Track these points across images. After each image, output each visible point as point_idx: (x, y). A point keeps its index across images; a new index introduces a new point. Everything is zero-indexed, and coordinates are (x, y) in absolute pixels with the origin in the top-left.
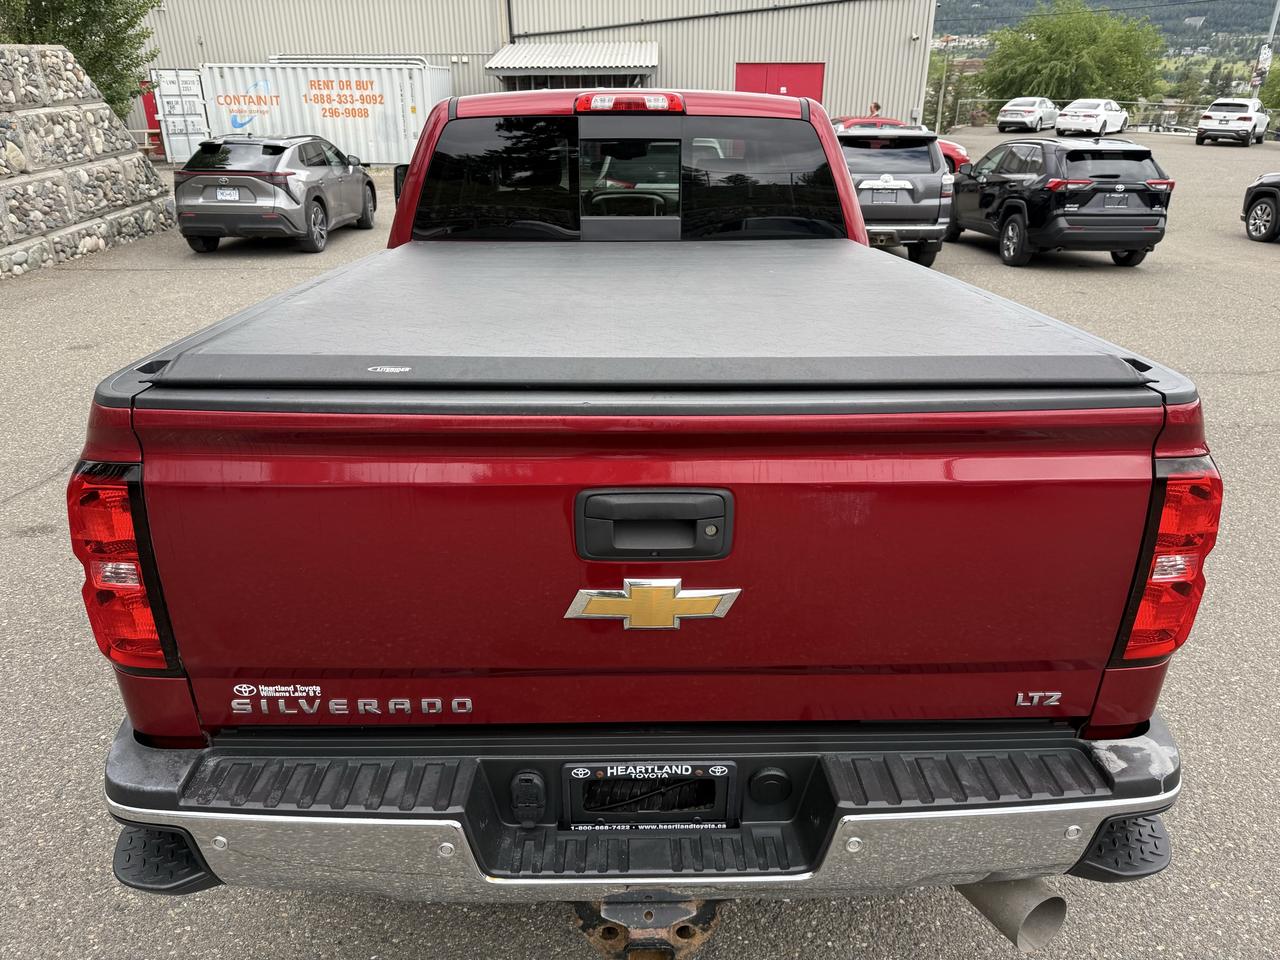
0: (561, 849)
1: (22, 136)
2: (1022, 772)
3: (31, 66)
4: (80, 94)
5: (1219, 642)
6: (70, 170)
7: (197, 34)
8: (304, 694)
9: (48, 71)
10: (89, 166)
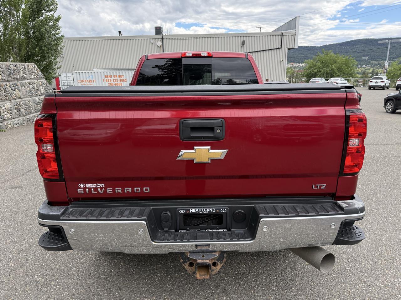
0: (176, 236)
1: (20, 88)
2: (316, 208)
3: (25, 69)
4: (38, 77)
5: (384, 209)
6: (33, 98)
7: (73, 64)
8: (100, 187)
9: (29, 70)
10: (39, 97)
